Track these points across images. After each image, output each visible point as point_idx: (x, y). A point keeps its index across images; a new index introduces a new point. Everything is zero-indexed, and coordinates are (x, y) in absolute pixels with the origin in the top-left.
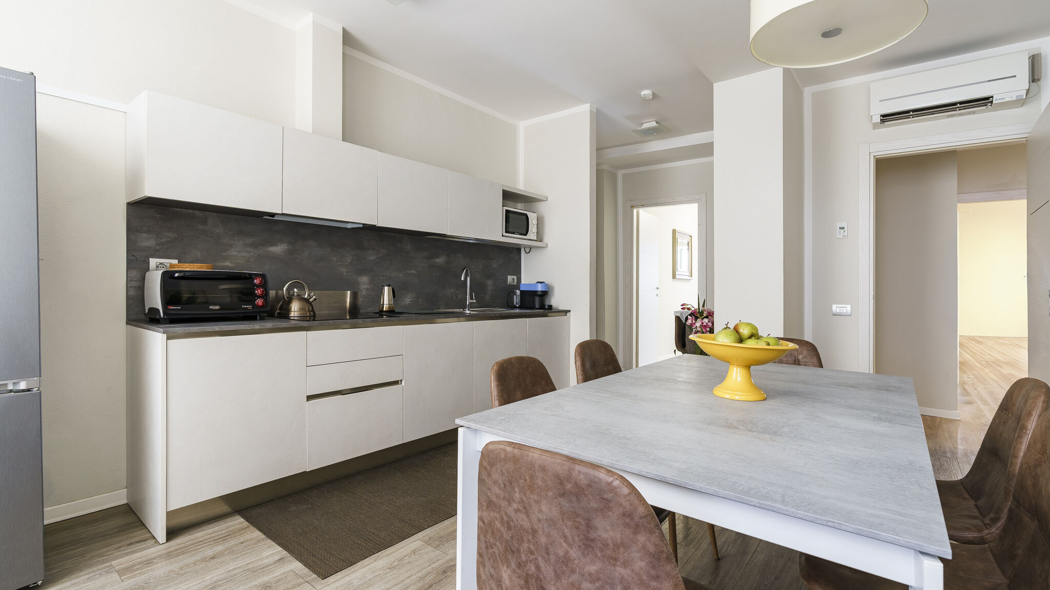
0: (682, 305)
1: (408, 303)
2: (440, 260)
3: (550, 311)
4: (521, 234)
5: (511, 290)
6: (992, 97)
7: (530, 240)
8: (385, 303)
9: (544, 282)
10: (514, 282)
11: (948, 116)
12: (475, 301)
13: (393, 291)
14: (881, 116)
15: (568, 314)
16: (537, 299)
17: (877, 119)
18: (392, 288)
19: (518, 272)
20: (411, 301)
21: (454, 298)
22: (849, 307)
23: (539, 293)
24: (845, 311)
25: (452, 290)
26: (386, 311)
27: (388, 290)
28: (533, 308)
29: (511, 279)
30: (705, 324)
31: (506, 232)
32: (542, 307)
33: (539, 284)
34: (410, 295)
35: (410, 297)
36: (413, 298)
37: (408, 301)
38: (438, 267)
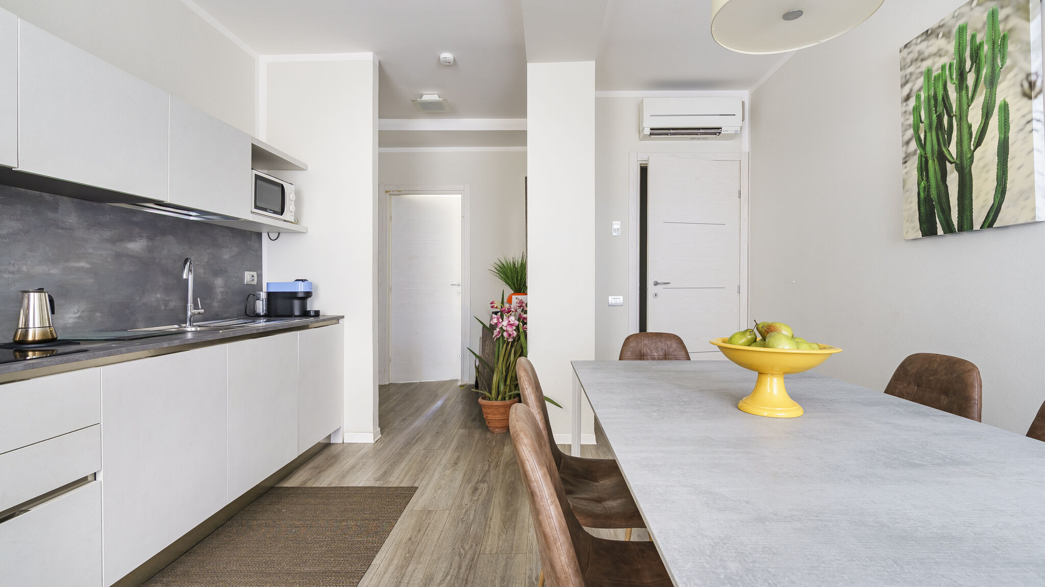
0: (492, 303)
1: (71, 321)
2: (137, 246)
3: (317, 319)
4: (275, 212)
5: (251, 293)
6: (721, 128)
7: (285, 221)
8: (31, 325)
9: (306, 280)
10: (253, 280)
11: (704, 139)
12: (203, 311)
13: (51, 301)
14: (651, 129)
15: (341, 321)
16: (297, 303)
17: (647, 131)
18: (49, 296)
19: (257, 266)
20: (79, 317)
22: (621, 298)
23: (300, 295)
24: (618, 302)
25: (159, 296)
26: (34, 342)
27: (40, 300)
28: (291, 315)
29: (249, 277)
30: (512, 322)
31: (256, 207)
32: (305, 314)
33: (300, 283)
34: (77, 307)
35: (76, 311)
36: (83, 311)
37: (72, 318)
38: (132, 257)
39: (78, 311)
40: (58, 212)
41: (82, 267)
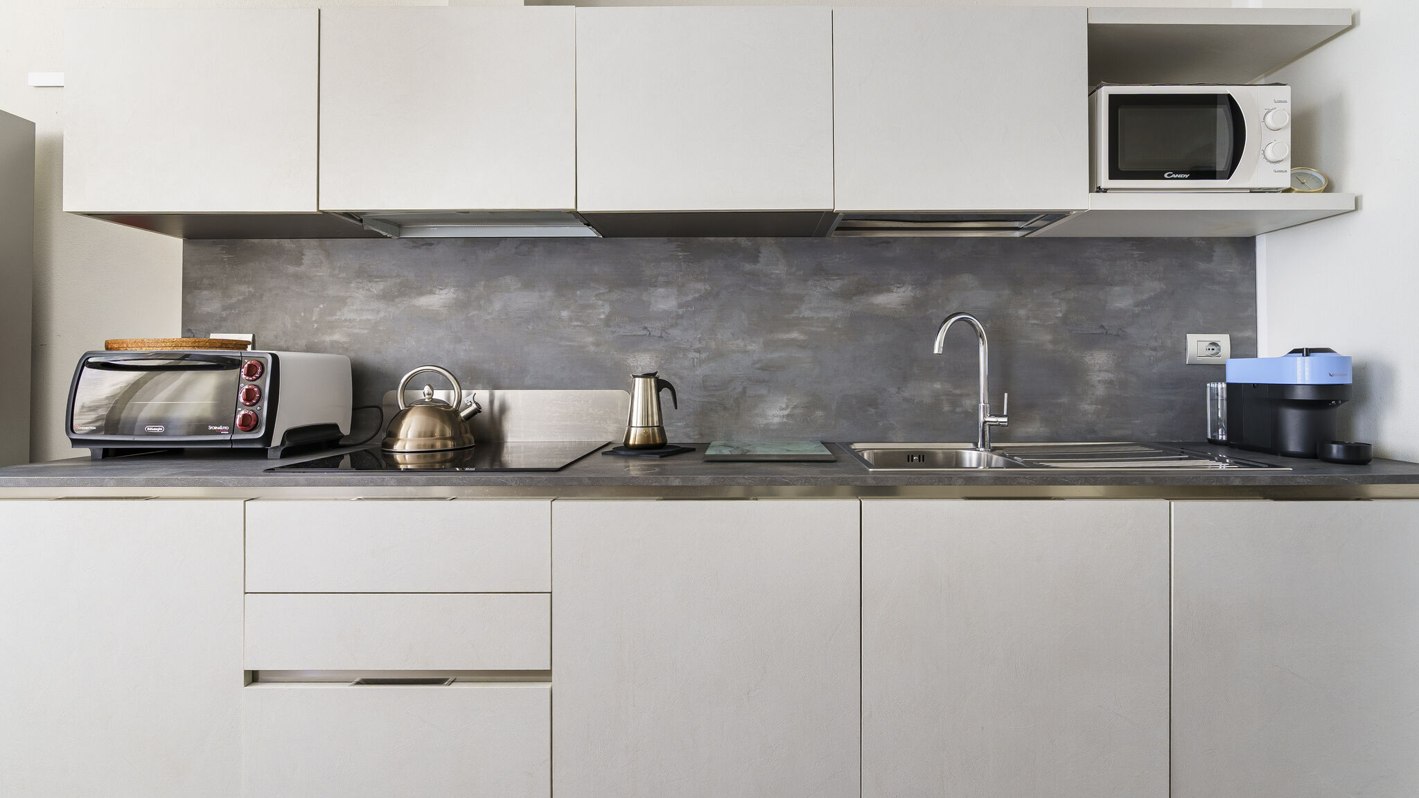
1: (776, 420)
2: (893, 299)
4: (1199, 176)
7: (1248, 190)
8: (634, 424)
9: (1333, 351)
10: (1216, 354)
16: (1293, 420)
20: (788, 416)
21: (946, 408)
23: (1300, 395)
25: (938, 386)
27: (645, 390)
28: (1274, 451)
29: (1204, 345)
31: (1116, 174)
32: (1319, 455)
33: (1299, 358)
34: (785, 400)
35: (784, 406)
36: (795, 407)
37: (777, 417)
38: (885, 319)
39: (787, 407)
40: (758, 262)
41: (794, 340)
